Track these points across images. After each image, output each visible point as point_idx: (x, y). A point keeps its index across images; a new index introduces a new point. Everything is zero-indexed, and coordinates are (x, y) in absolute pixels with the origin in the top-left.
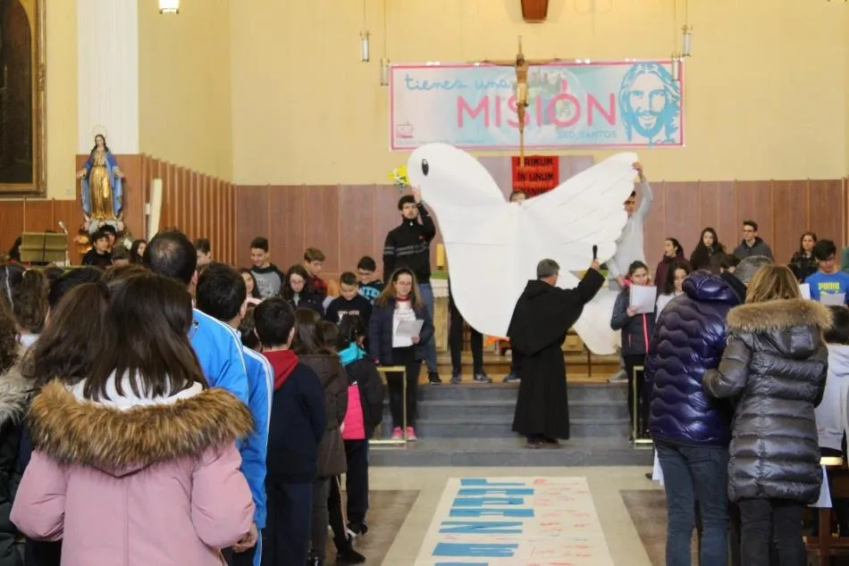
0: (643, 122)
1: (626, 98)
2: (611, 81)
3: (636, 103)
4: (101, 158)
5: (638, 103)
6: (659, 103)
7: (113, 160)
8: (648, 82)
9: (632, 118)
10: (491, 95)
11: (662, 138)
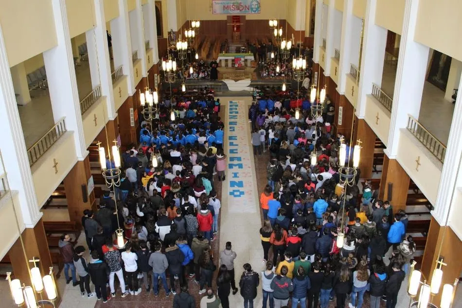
0: (254, 9)
1: (251, 6)
2: (248, 3)
3: (252, 6)
4: (172, 33)
5: (253, 6)
6: (256, 6)
7: (174, 33)
8: (255, 3)
9: (252, 9)
10: (229, 5)
11: (257, 12)
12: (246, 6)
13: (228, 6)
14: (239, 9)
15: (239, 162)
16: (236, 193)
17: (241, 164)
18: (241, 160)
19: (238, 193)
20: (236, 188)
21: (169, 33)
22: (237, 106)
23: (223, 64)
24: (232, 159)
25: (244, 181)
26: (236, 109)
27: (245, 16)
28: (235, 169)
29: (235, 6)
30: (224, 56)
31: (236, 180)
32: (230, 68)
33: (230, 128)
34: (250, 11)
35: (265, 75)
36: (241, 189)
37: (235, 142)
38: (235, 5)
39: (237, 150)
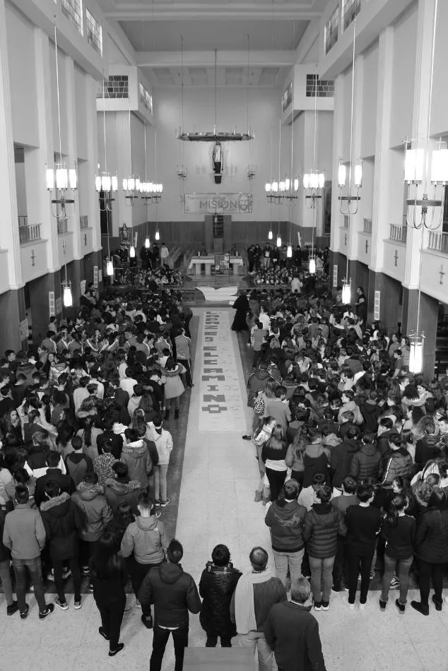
0: (243, 207)
1: (239, 202)
2: (235, 198)
3: (241, 203)
4: (125, 229)
6: (247, 203)
7: (127, 229)
8: (244, 198)
9: (240, 207)
10: (208, 200)
11: (247, 210)
12: (231, 203)
13: (206, 203)
14: (221, 206)
15: (219, 374)
16: (212, 409)
17: (224, 376)
18: (222, 372)
19: (217, 409)
20: (213, 402)
21: (121, 229)
22: (218, 316)
23: (198, 271)
24: (207, 371)
25: (227, 395)
26: (217, 319)
27: (230, 216)
28: (212, 382)
29: (216, 202)
30: (199, 258)
31: (214, 393)
32: (208, 276)
33: (206, 338)
34: (238, 208)
35: (259, 282)
36: (221, 404)
37: (212, 353)
38: (216, 200)
39: (216, 361)
